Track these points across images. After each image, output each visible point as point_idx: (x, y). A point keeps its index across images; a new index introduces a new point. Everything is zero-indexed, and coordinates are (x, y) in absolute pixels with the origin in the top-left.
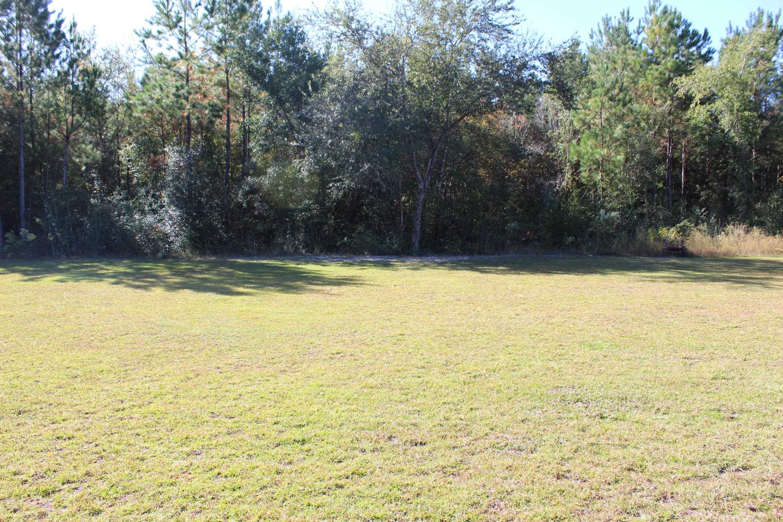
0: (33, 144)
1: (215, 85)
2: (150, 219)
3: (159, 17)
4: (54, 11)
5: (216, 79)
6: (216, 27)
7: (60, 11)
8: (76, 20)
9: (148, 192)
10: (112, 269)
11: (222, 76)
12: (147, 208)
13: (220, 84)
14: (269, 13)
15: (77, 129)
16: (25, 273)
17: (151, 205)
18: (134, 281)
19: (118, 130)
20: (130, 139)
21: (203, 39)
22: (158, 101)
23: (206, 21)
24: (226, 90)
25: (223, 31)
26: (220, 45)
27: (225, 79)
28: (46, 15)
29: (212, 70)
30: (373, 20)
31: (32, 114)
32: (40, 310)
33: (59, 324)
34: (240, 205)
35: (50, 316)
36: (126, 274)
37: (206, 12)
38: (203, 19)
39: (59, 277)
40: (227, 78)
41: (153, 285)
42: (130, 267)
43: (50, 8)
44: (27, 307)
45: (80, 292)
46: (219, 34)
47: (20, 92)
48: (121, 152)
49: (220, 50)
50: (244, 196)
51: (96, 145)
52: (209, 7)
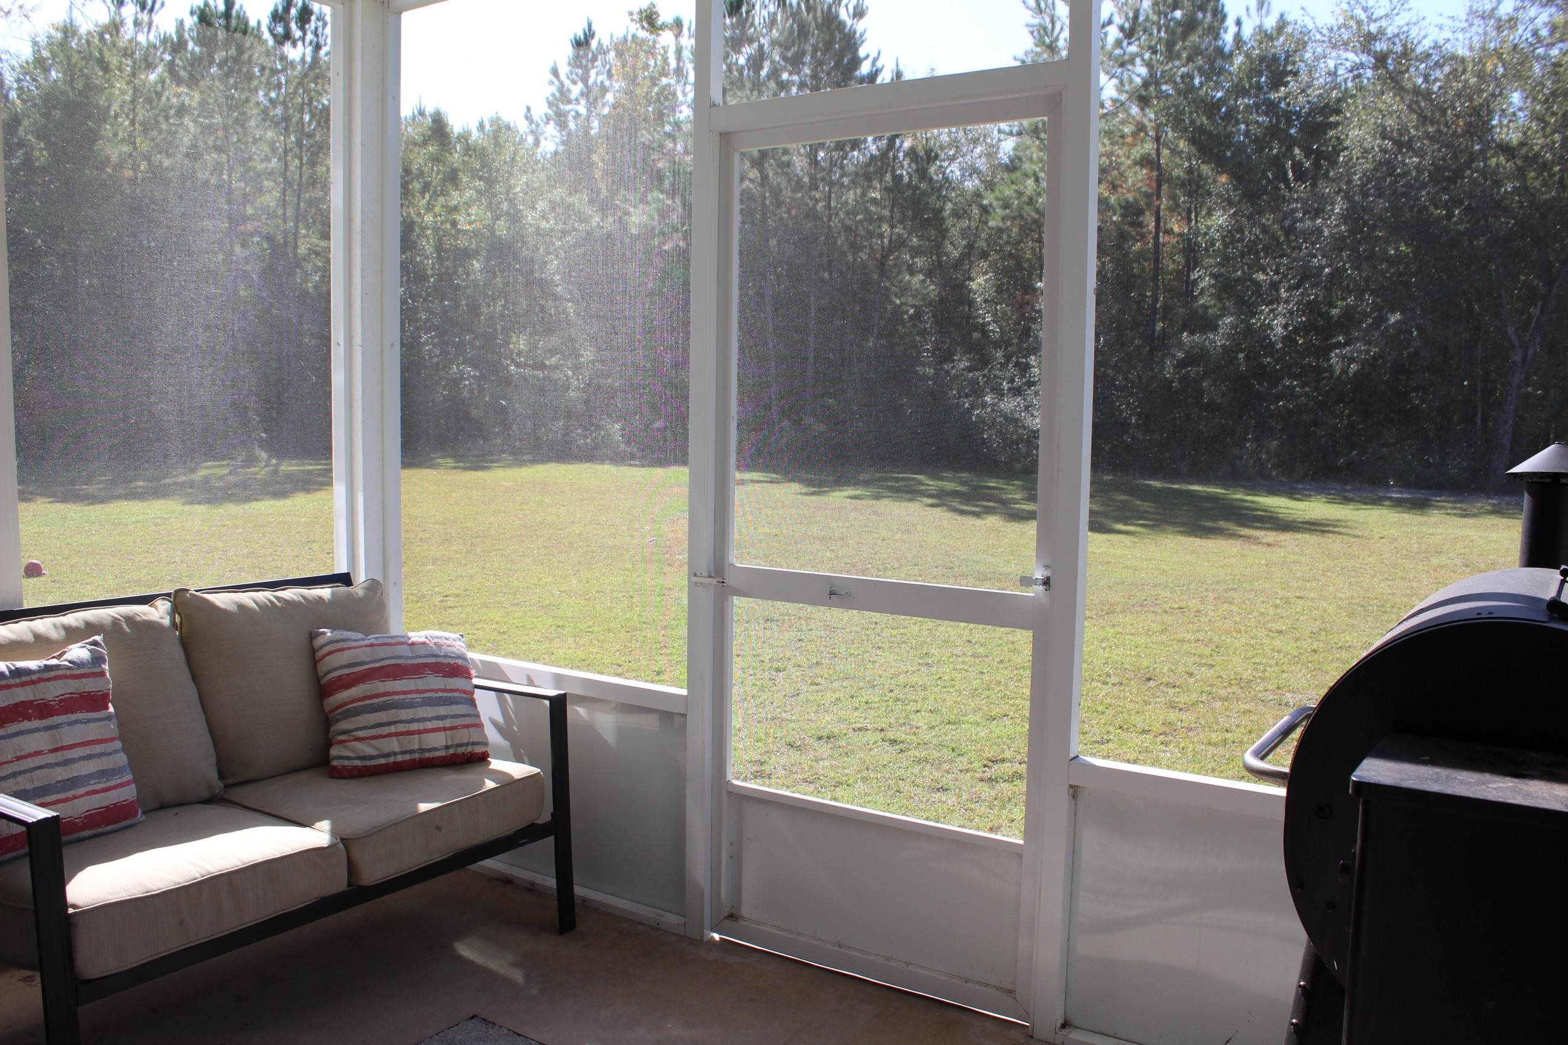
0: (830, 273)
1: (1135, 163)
2: (1009, 404)
3: (1039, 49)
4: (868, 56)
5: (1137, 152)
6: (1138, 61)
7: (876, 55)
8: (901, 67)
9: (1008, 358)
10: (932, 484)
11: (1149, 147)
12: (1005, 385)
13: (1145, 162)
14: (1239, 23)
15: (898, 248)
16: (809, 483)
17: (1012, 381)
18: (960, 503)
19: (970, 246)
20: (984, 264)
21: (1115, 81)
22: (1031, 201)
23: (1118, 52)
24: (1155, 174)
25: (1149, 65)
26: (1144, 93)
27: (1153, 152)
28: (856, 62)
29: (1129, 140)
30: (1423, 33)
31: (829, 227)
32: (815, 530)
33: (833, 548)
34: (1168, 384)
35: (823, 538)
36: (955, 494)
37: (1121, 35)
38: (1113, 49)
39: (851, 491)
40: (1158, 150)
41: (989, 511)
42: (964, 483)
43: (862, 53)
44: (799, 526)
45: (875, 513)
46: (1143, 71)
47: (813, 193)
48: (973, 285)
49: (1143, 101)
50: (1175, 367)
51: (930, 273)
52: (1127, 25)
